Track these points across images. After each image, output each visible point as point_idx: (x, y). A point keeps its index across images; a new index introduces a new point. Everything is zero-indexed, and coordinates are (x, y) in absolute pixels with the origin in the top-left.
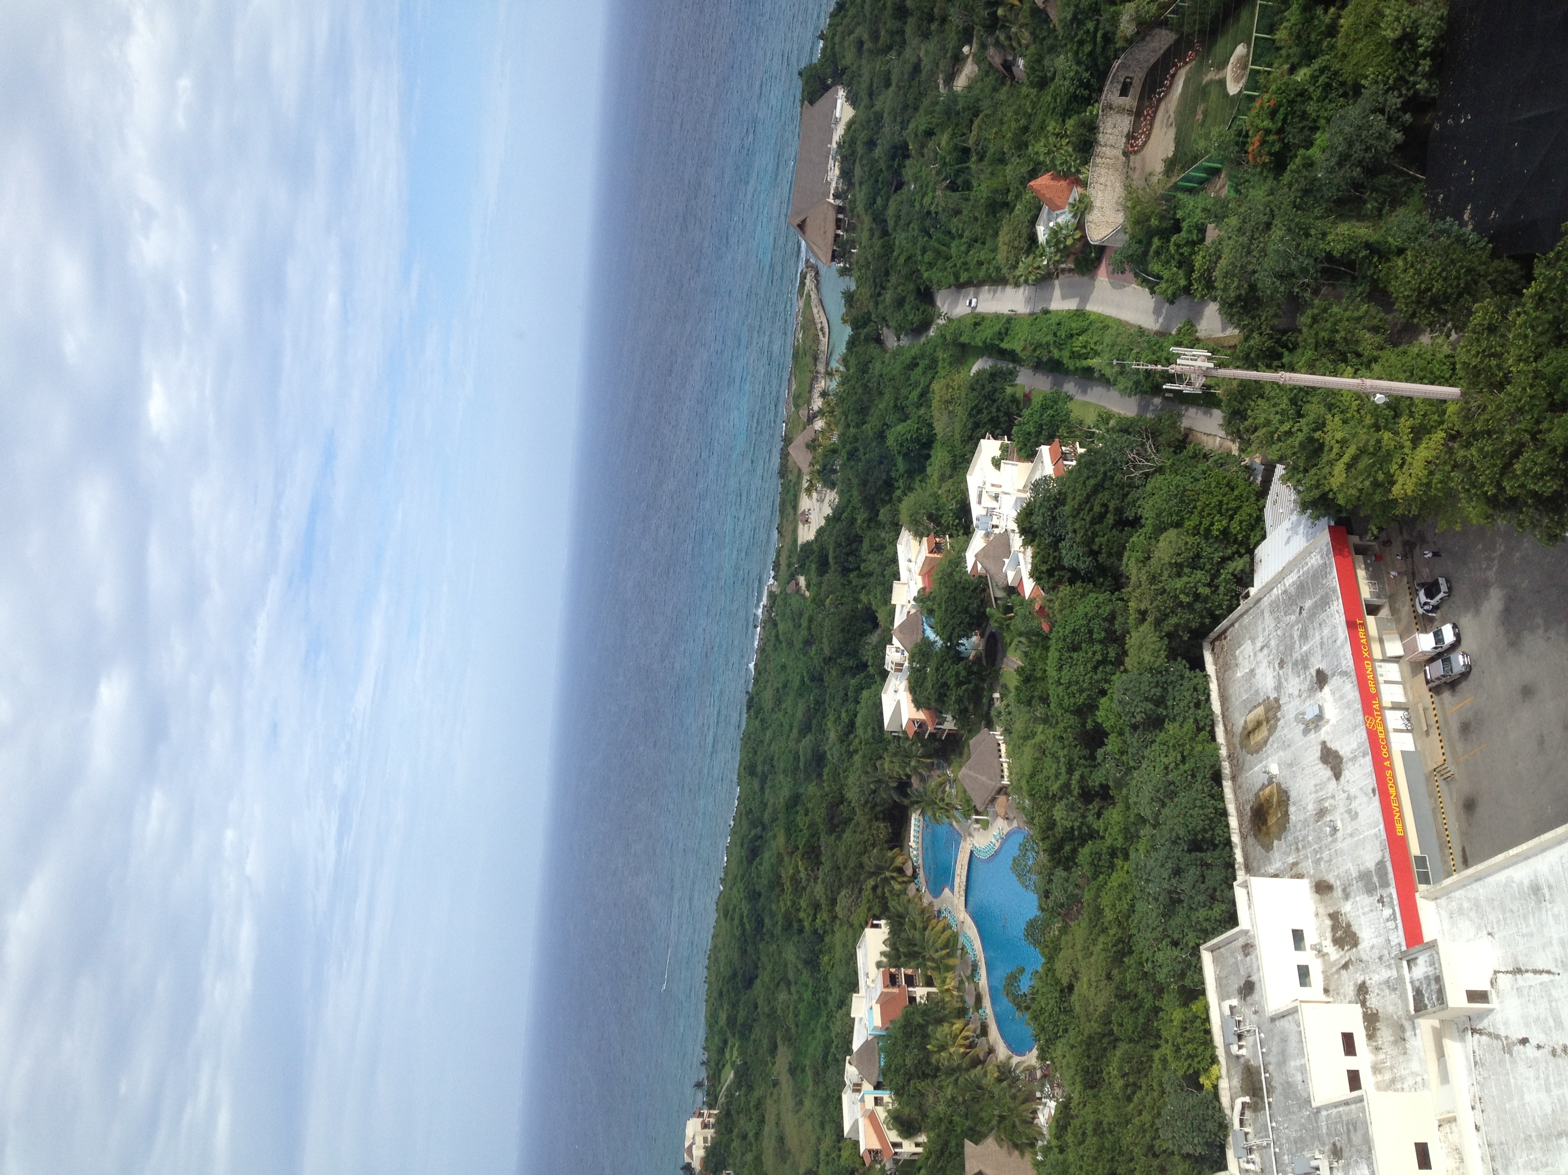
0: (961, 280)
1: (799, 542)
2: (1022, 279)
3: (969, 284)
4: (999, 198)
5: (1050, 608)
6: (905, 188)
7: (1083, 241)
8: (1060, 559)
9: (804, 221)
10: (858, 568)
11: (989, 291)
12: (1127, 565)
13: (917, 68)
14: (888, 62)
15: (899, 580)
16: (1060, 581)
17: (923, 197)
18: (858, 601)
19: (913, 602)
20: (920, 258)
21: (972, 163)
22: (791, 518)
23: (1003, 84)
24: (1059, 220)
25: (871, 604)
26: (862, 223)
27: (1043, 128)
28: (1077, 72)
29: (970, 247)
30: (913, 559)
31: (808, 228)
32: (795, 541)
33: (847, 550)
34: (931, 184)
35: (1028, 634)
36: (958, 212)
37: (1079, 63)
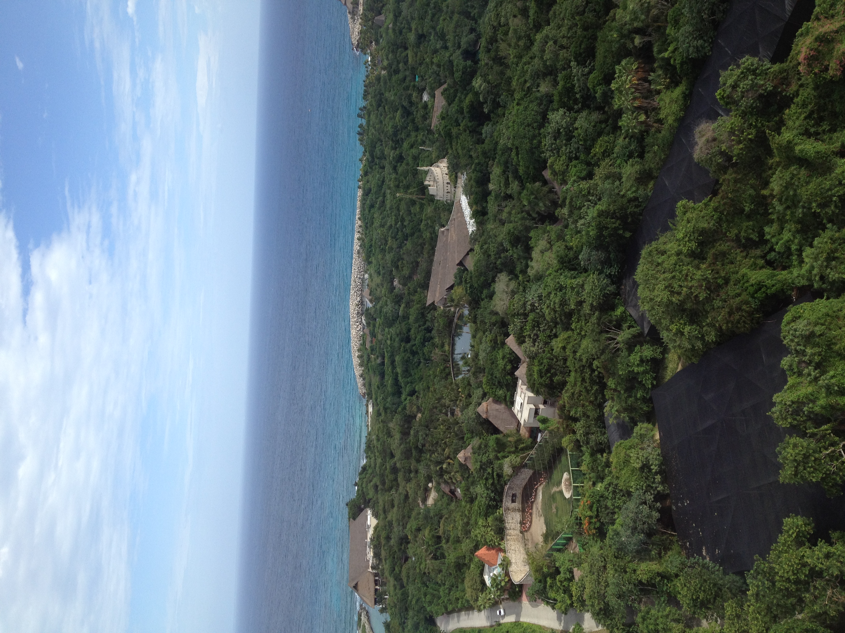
0: (449, 610)
2: (482, 607)
3: (453, 611)
4: (461, 561)
6: (410, 560)
7: (510, 582)
9: (357, 584)
11: (465, 614)
13: (407, 497)
14: (392, 495)
17: (420, 564)
20: (424, 599)
21: (444, 544)
23: (452, 501)
24: (495, 572)
26: (389, 581)
27: (476, 523)
28: (488, 494)
29: (450, 590)
31: (359, 587)
34: (424, 557)
36: (440, 571)
37: (488, 489)
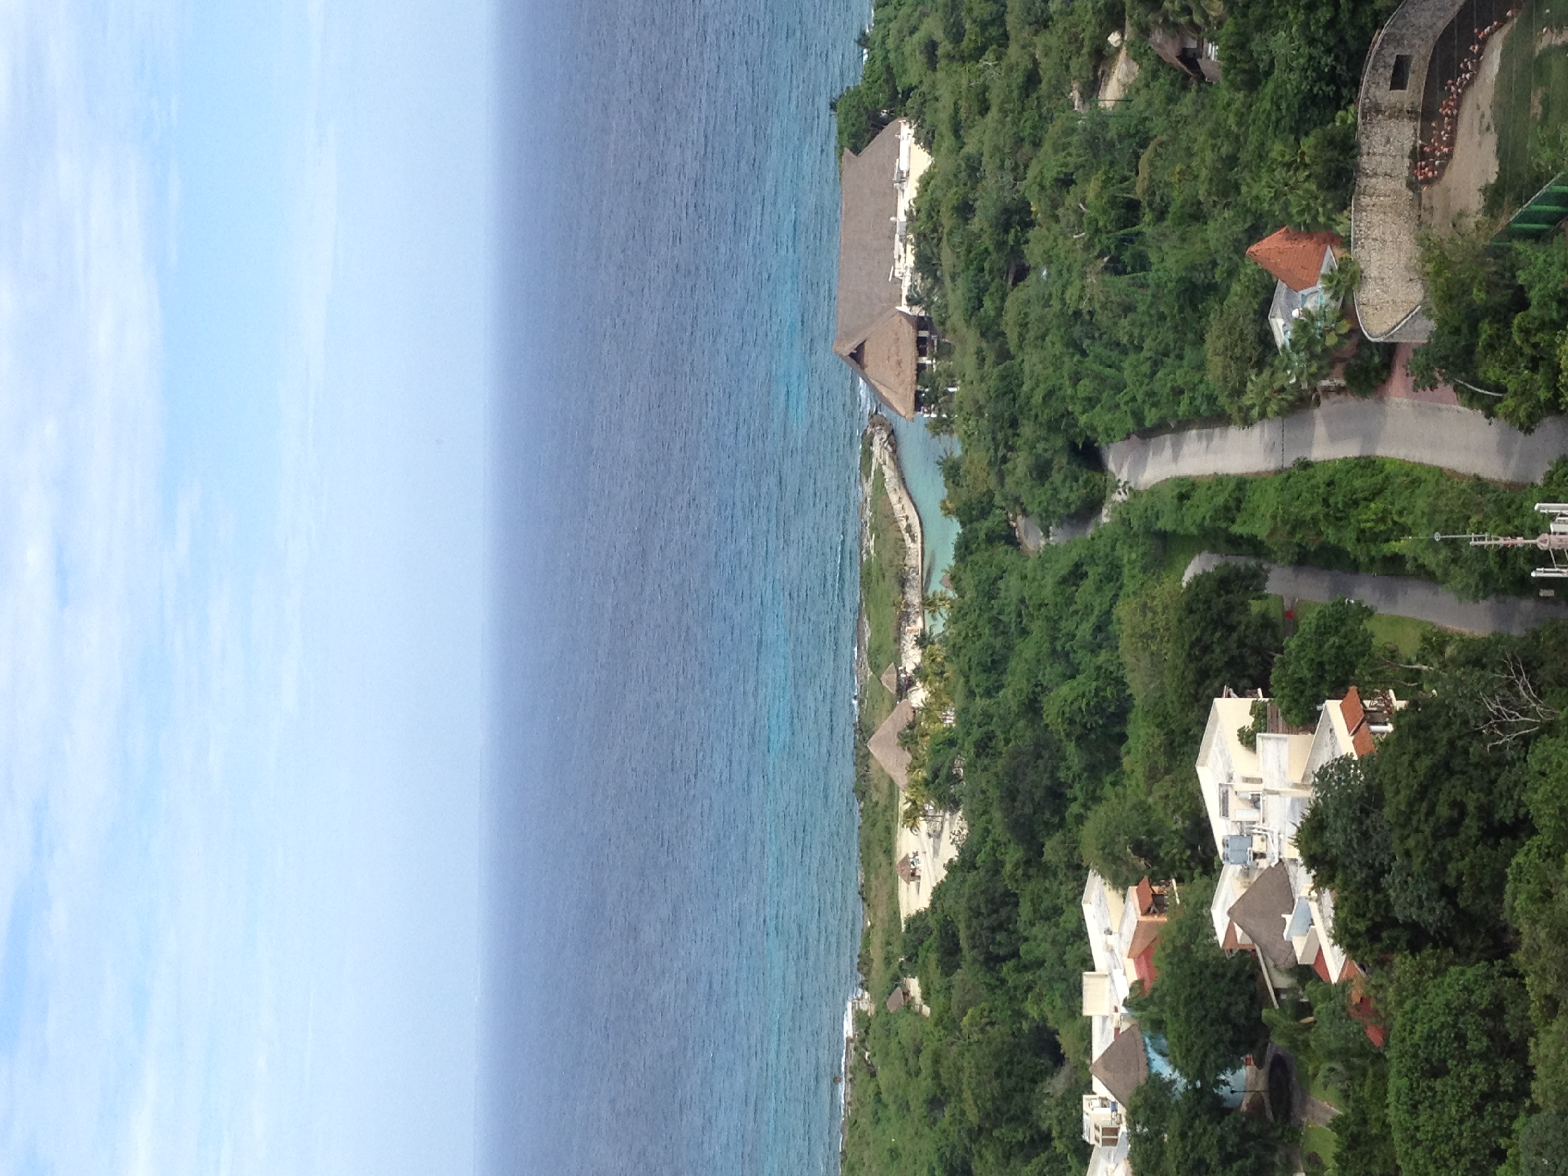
0: (1147, 424)
1: (903, 915)
2: (1255, 412)
3: (1159, 428)
4: (1199, 278)
5: (1379, 1001)
6: (1031, 278)
7: (1355, 339)
8: (1389, 907)
9: (860, 348)
10: (1015, 954)
11: (1200, 438)
12: (1513, 909)
13: (1032, 79)
14: (982, 71)
15: (1093, 969)
16: (1392, 948)
17: (1064, 287)
18: (1020, 1015)
19: (1123, 1010)
20: (1070, 391)
21: (1146, 225)
22: (884, 871)
23: (1185, 88)
24: (1309, 306)
25: (1045, 1019)
26: (963, 341)
27: (1261, 155)
28: (1311, 58)
29: (1156, 364)
30: (1115, 930)
31: (869, 358)
32: (896, 913)
33: (993, 920)
34: (1077, 268)
35: (1343, 1054)
36: (1128, 309)
37: (1312, 42)
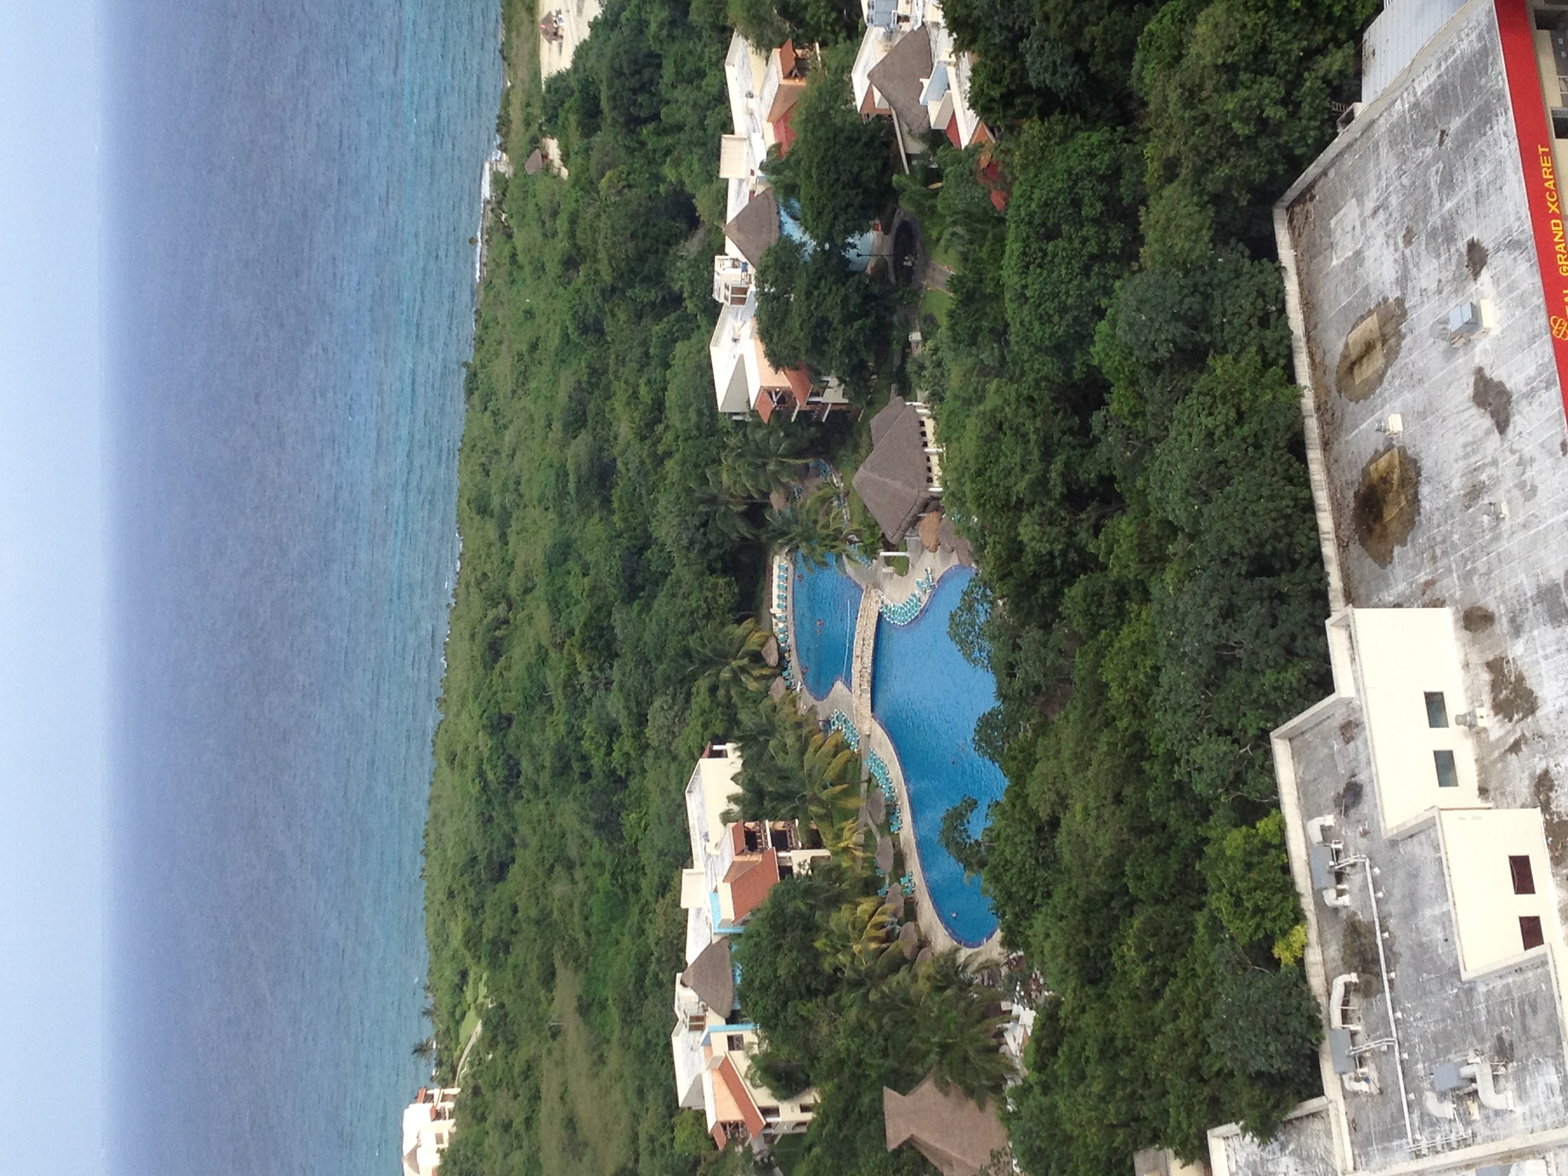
1: (544, 75)
5: (1007, 165)
8: (1024, 71)
10: (656, 117)
12: (1141, 79)
15: (733, 133)
16: (1024, 114)
18: (657, 178)
19: (759, 173)
22: (525, 30)
25: (682, 183)
30: (756, 93)
32: (537, 73)
33: (633, 82)
35: (969, 218)
